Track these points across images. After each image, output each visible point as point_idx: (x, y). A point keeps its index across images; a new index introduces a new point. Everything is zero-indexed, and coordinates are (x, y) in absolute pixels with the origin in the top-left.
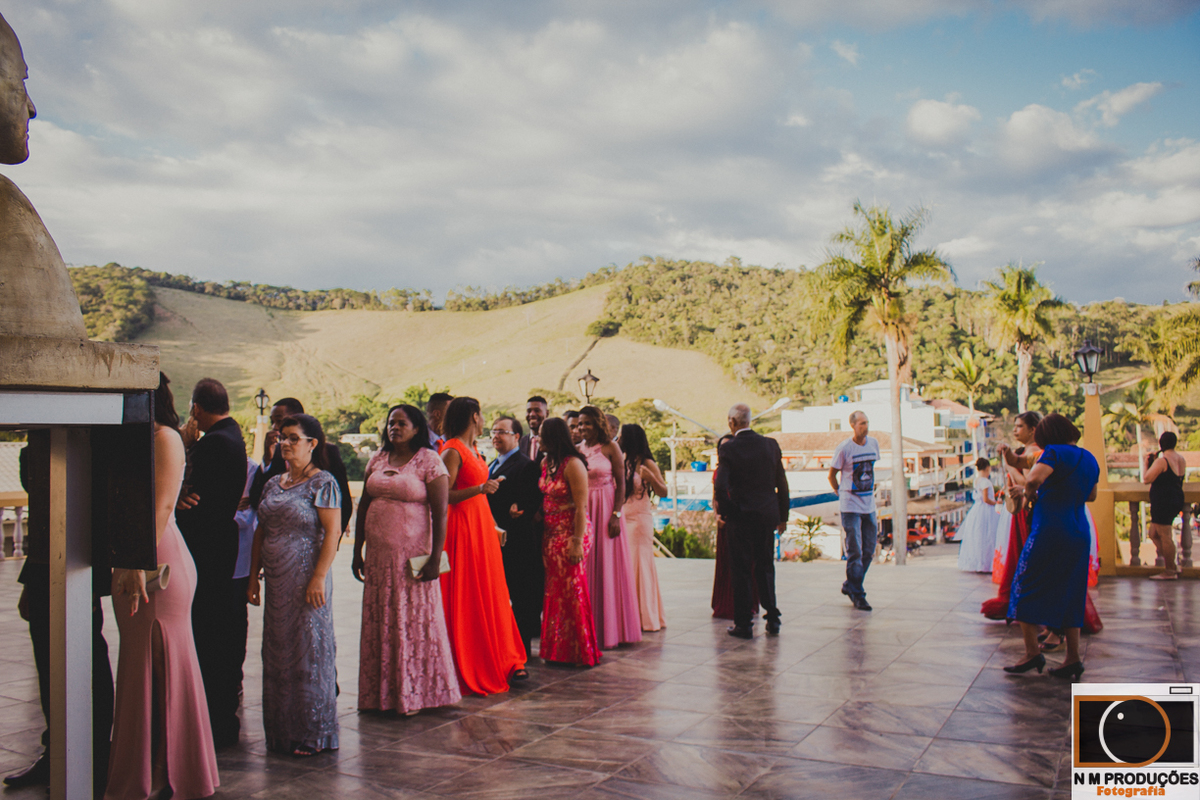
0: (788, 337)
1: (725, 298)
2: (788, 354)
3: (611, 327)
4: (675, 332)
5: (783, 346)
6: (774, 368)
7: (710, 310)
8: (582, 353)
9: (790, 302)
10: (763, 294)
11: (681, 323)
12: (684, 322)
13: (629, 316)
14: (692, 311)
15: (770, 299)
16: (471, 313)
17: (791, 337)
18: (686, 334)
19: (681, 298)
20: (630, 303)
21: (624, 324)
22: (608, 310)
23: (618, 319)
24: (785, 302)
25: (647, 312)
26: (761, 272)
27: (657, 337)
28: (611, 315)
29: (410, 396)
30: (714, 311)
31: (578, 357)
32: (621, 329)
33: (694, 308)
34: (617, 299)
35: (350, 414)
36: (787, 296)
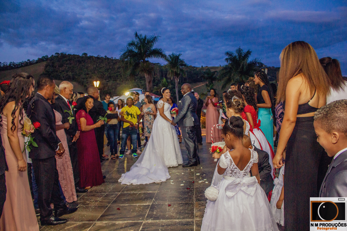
1: (83, 66)
7: (78, 69)
10: (94, 64)
14: (73, 69)
15: (97, 66)
24: (101, 67)
26: (94, 58)
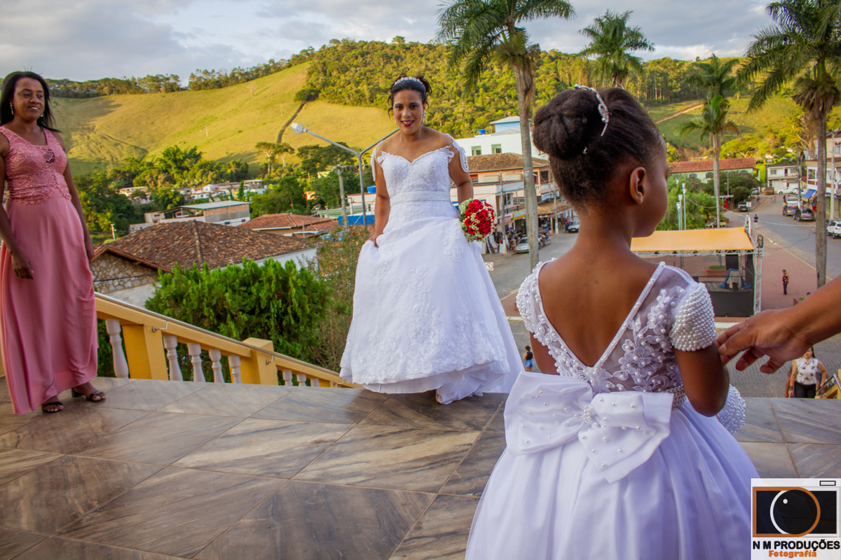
0: (440, 94)
1: (394, 68)
2: (442, 105)
3: (313, 94)
4: (360, 94)
5: (438, 100)
6: (432, 115)
7: (384, 77)
8: (293, 114)
9: (441, 68)
11: (364, 88)
12: (365, 86)
13: (325, 84)
14: (371, 78)
15: (427, 66)
16: (209, 91)
17: (443, 93)
18: (367, 94)
19: (363, 70)
20: (325, 75)
21: (322, 91)
22: (310, 82)
23: (318, 87)
24: (437, 68)
25: (338, 81)
26: (419, 47)
27: (347, 99)
28: (312, 84)
30: (386, 77)
31: (290, 117)
32: (320, 95)
33: (372, 76)
34: (316, 73)
35: (124, 173)
36: (439, 64)
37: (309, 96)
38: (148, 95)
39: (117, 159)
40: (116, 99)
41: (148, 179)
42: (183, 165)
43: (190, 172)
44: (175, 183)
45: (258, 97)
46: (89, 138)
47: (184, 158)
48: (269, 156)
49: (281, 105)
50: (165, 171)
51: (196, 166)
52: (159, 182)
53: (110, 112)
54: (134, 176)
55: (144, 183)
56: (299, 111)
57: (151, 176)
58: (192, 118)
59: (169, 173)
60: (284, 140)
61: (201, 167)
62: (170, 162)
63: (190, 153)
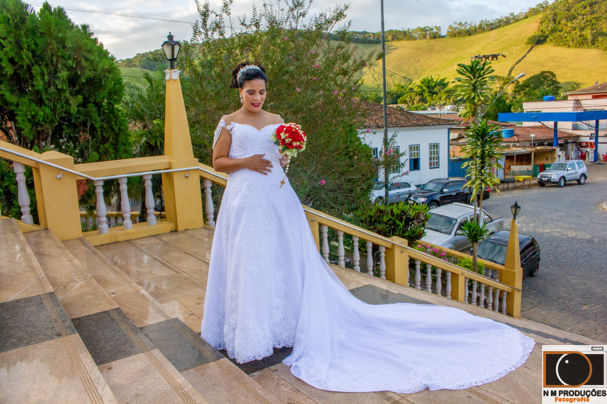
3: (542, 38)
4: (583, 38)
8: (523, 55)
11: (587, 32)
12: (589, 31)
13: (553, 31)
16: (462, 38)
18: (590, 37)
19: (589, 17)
20: (555, 23)
21: (550, 36)
22: (541, 29)
23: (547, 33)
25: (565, 28)
27: (571, 42)
28: (542, 31)
29: (423, 83)
31: (520, 57)
32: (548, 39)
33: (597, 22)
34: (547, 22)
35: (393, 94)
37: (539, 40)
38: (417, 41)
39: (390, 85)
40: (396, 43)
41: (408, 99)
42: (433, 91)
43: (438, 96)
44: (426, 103)
45: (497, 42)
46: (374, 70)
47: (435, 86)
48: (499, 86)
49: (514, 48)
50: (421, 94)
51: (442, 91)
52: (415, 102)
53: (390, 53)
54: (399, 97)
55: (405, 102)
56: (529, 52)
57: (411, 97)
58: (447, 58)
59: (423, 96)
60: (512, 74)
61: (446, 92)
62: (425, 88)
63: (440, 82)
